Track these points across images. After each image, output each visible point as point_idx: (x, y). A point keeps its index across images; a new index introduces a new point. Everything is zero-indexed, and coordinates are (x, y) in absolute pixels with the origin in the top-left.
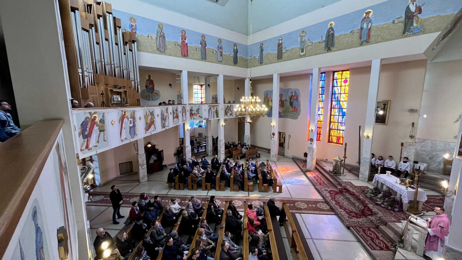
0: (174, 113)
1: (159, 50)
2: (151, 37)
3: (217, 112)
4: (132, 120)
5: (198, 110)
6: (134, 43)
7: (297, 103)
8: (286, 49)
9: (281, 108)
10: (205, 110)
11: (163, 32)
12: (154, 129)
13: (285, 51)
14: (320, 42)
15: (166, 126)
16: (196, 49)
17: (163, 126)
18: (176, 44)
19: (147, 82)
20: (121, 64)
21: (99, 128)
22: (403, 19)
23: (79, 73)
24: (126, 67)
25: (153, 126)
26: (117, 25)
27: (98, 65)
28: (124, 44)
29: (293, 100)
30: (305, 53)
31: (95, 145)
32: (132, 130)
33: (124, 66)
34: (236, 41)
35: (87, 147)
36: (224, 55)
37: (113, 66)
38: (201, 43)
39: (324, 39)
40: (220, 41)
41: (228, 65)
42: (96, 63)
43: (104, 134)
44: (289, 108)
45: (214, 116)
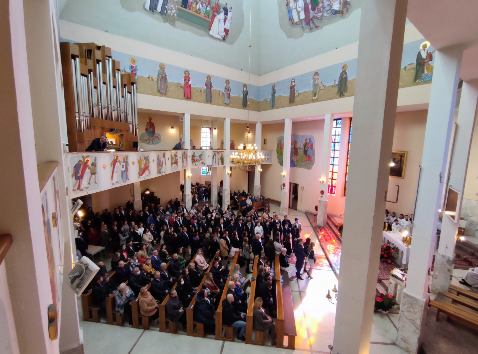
0: (172, 159)
1: (160, 91)
2: (152, 78)
3: (222, 159)
4: (124, 164)
5: (201, 156)
6: (133, 86)
7: (312, 152)
8: (298, 93)
9: (295, 156)
10: (209, 156)
11: (164, 73)
12: (149, 174)
13: (297, 94)
14: (332, 86)
15: (162, 172)
16: (201, 91)
17: (159, 171)
18: (178, 85)
19: (147, 125)
20: (119, 107)
21: (91, 171)
22: (414, 65)
23: (76, 117)
24: (123, 110)
25: (147, 171)
26: (116, 68)
27: (95, 109)
28: (122, 87)
29: (308, 148)
30: (318, 98)
31: (86, 186)
32: (125, 174)
33: (121, 109)
34: (246, 82)
35: (79, 188)
36: (232, 97)
37: (110, 109)
38: (206, 85)
39: (337, 83)
40: (228, 82)
41: (236, 108)
42: (93, 107)
43: (95, 177)
44: (303, 156)
45: (218, 163)
